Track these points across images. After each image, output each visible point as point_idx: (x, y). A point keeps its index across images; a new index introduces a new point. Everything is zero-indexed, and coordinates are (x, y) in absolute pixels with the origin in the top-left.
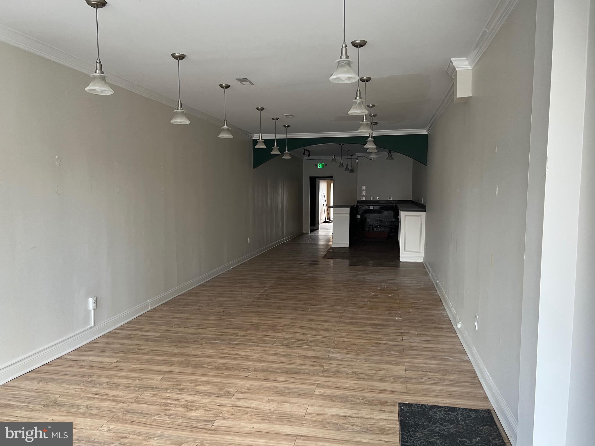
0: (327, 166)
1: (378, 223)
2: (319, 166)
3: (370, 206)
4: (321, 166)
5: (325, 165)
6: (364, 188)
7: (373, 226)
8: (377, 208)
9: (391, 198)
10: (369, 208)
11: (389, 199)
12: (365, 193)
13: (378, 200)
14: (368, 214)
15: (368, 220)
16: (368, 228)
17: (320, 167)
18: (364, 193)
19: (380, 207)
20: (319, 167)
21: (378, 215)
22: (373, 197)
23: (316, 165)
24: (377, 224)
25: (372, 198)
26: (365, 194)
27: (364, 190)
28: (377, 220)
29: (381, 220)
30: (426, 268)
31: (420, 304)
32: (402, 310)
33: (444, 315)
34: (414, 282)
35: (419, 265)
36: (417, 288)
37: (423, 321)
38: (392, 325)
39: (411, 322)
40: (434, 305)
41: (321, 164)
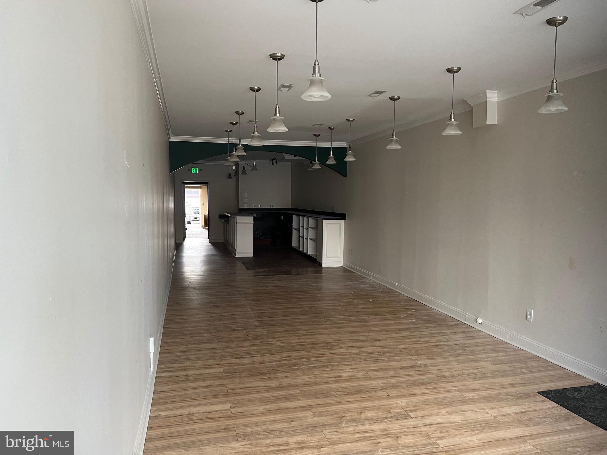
0: (201, 171)
1: (260, 231)
2: (193, 170)
4: (195, 171)
5: (200, 170)
6: (247, 195)
8: (259, 215)
11: (271, 206)
12: (247, 200)
17: (195, 172)
19: (262, 214)
20: (192, 172)
21: (260, 222)
23: (190, 170)
26: (247, 202)
27: (246, 198)
28: (259, 228)
29: (263, 228)
30: (356, 272)
31: (407, 306)
32: (403, 313)
33: (441, 314)
34: (368, 286)
35: (344, 270)
36: (380, 292)
37: (434, 321)
38: (419, 328)
39: (427, 323)
40: (418, 305)
41: (195, 169)
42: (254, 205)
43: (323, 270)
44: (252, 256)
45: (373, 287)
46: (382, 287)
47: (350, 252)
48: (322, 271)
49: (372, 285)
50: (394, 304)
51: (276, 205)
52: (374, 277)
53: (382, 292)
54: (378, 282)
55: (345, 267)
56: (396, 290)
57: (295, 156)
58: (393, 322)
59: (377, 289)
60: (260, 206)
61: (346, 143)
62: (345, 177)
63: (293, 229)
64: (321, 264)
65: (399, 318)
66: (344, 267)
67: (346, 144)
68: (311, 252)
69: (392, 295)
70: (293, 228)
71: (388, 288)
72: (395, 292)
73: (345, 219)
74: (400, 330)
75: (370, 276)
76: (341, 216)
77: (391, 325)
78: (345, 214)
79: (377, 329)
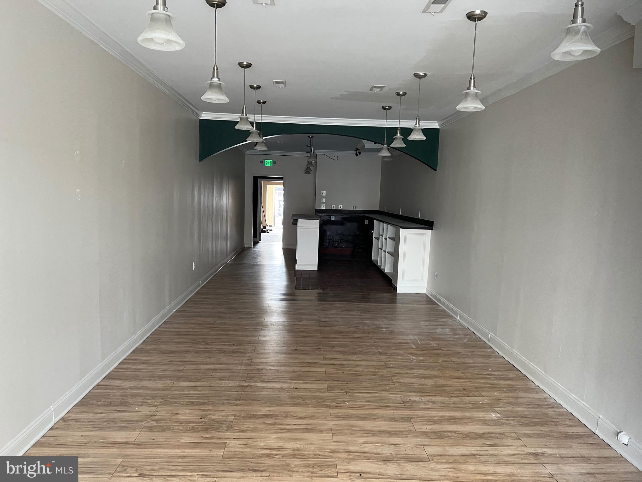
0: (276, 164)
1: (339, 237)
2: (266, 163)
3: (331, 216)
4: (268, 163)
5: (274, 163)
6: (324, 193)
7: (333, 240)
8: (339, 218)
9: (355, 207)
10: (329, 219)
11: (354, 208)
12: (325, 200)
13: (340, 209)
14: (329, 226)
15: (328, 233)
16: (327, 243)
17: (268, 165)
18: (323, 200)
19: (343, 217)
20: (265, 165)
21: (340, 227)
22: (334, 205)
23: (262, 162)
24: (338, 239)
25: (333, 207)
26: (325, 202)
27: (324, 197)
28: (338, 234)
29: (343, 234)
30: (440, 304)
31: (497, 378)
32: (484, 394)
33: (552, 403)
34: (448, 330)
35: (427, 300)
36: (463, 344)
37: (536, 420)
38: (502, 436)
39: (523, 424)
40: (516, 379)
41: (268, 161)
42: (333, 206)
43: (398, 297)
44: (316, 269)
45: (455, 334)
46: (469, 335)
47: (435, 275)
48: (396, 299)
49: (456, 329)
50: (476, 372)
51: (360, 207)
52: (461, 317)
53: (465, 346)
54: (466, 325)
55: (429, 295)
56: (488, 343)
57: (375, 143)
58: (458, 414)
59: (460, 338)
60: (341, 207)
61: (437, 122)
62: (435, 170)
63: (374, 239)
64: (395, 289)
65: (474, 407)
66: (427, 295)
67: (437, 124)
68: (388, 270)
69: (479, 353)
70: (374, 236)
71: (477, 338)
72: (486, 346)
73: (432, 229)
74: (467, 436)
75: (456, 314)
76: (427, 224)
77: (453, 421)
78: (432, 222)
79: (425, 428)
